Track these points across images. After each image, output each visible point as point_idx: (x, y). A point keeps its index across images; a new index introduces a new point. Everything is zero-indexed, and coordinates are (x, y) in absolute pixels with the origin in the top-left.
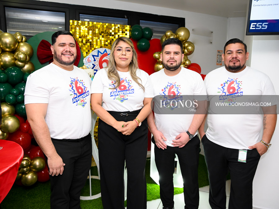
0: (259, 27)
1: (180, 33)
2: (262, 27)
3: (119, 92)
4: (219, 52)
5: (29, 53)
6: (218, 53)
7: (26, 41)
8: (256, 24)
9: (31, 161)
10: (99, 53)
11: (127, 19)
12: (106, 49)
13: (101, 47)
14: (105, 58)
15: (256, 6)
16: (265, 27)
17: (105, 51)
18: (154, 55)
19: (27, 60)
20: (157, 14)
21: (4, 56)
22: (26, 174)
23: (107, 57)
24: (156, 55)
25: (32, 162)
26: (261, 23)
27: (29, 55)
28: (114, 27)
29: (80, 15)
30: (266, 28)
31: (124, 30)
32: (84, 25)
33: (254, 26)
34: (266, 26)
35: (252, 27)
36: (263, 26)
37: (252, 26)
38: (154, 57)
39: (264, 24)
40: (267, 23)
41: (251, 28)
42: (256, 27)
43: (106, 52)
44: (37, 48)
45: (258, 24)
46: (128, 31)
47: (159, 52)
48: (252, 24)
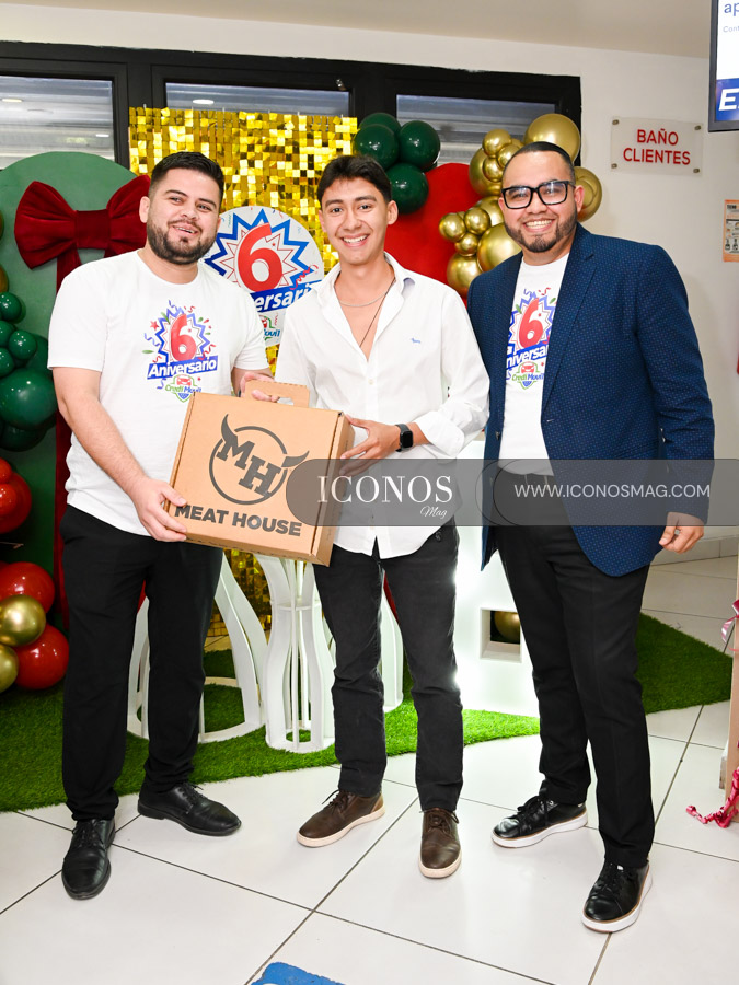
4: (734, 207)
6: (728, 211)
8: (737, 90)
10: (240, 226)
11: (347, 94)
12: (262, 211)
13: (246, 203)
14: (260, 244)
15: (731, 29)
17: (262, 215)
18: (441, 226)
20: (462, 68)
23: (268, 238)
24: (451, 226)
28: (292, 126)
29: (168, 85)
31: (330, 135)
32: (182, 124)
33: (733, 99)
35: (727, 104)
37: (724, 99)
38: (443, 233)
41: (722, 107)
43: (266, 221)
44: (15, 213)
46: (347, 137)
47: (462, 214)
48: (725, 92)
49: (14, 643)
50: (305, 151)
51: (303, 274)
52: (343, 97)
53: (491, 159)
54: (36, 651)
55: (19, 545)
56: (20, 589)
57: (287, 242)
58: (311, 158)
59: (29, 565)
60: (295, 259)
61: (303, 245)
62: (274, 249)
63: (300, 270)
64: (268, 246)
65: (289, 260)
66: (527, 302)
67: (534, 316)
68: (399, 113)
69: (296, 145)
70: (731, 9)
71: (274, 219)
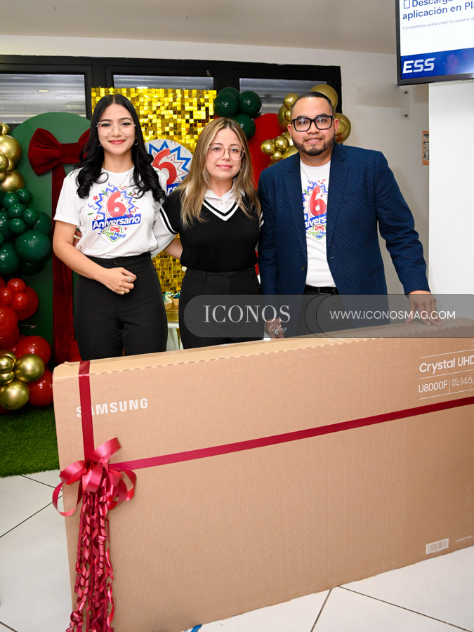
0: (419, 68)
2: (425, 67)
5: (13, 154)
7: (8, 133)
8: (412, 62)
9: (17, 361)
10: (153, 151)
11: (212, 78)
12: (165, 142)
14: (164, 160)
15: (407, 28)
16: (430, 67)
17: (165, 144)
18: (262, 147)
19: (9, 168)
20: (275, 63)
22: (7, 386)
23: (169, 156)
24: (267, 146)
25: (19, 362)
26: (422, 61)
27: (13, 160)
28: (181, 96)
29: (114, 76)
30: (432, 69)
31: (202, 100)
33: (410, 67)
34: (432, 65)
35: (407, 69)
36: (426, 65)
37: (405, 67)
38: (263, 151)
39: (427, 60)
40: (433, 59)
41: (405, 72)
42: (413, 68)
43: (167, 147)
44: (29, 145)
45: (417, 61)
46: (211, 101)
47: (273, 141)
48: (406, 63)
49: (27, 381)
50: (188, 109)
52: (210, 80)
53: (288, 109)
54: (41, 385)
55: (34, 327)
56: (33, 350)
57: (179, 158)
58: (191, 113)
59: (38, 337)
60: (184, 168)
61: (188, 160)
62: (172, 162)
64: (169, 161)
65: (180, 168)
66: (312, 188)
67: (318, 197)
68: (241, 88)
69: (183, 107)
70: (407, 17)
71: (172, 146)
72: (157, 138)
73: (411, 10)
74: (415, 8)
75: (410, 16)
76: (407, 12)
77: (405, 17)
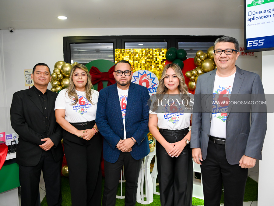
0: (256, 44)
1: (211, 52)
2: (259, 44)
3: (80, 106)
8: (252, 41)
10: (140, 75)
11: (166, 43)
14: (144, 78)
15: (250, 25)
16: (261, 44)
17: (145, 72)
20: (194, 35)
21: (65, 81)
23: (146, 77)
24: (188, 74)
26: (257, 41)
28: (152, 51)
29: (125, 43)
30: (262, 45)
31: (161, 53)
33: (251, 44)
34: (263, 43)
35: (249, 45)
36: (259, 42)
37: (249, 44)
38: (186, 76)
40: (263, 40)
41: (248, 46)
42: (253, 44)
43: (146, 73)
45: (255, 41)
46: (165, 53)
47: (191, 71)
48: (249, 42)
50: (155, 57)
51: (154, 85)
53: (198, 57)
57: (150, 78)
58: (156, 58)
60: (152, 82)
61: (154, 78)
62: (148, 79)
63: (154, 84)
64: (146, 79)
65: (151, 82)
68: (179, 46)
69: (153, 56)
70: (250, 20)
71: (148, 73)
72: (141, 69)
73: (252, 17)
74: (254, 16)
75: (252, 19)
76: (250, 17)
77: (249, 20)
